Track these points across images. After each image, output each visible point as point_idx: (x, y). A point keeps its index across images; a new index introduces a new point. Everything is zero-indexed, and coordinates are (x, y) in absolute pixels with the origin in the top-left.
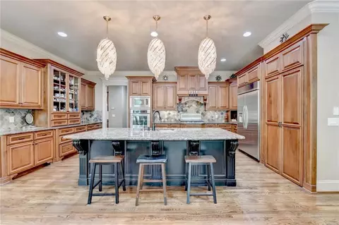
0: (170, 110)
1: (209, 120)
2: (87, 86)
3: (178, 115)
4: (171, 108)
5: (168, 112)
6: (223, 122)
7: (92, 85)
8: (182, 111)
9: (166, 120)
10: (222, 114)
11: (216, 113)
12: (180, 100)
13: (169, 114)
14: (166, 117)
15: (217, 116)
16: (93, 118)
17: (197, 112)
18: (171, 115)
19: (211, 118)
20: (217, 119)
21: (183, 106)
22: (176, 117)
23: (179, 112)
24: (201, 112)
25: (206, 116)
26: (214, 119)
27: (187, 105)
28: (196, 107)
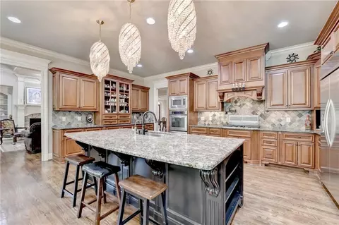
0: (215, 110)
1: (273, 125)
2: (140, 91)
3: (225, 117)
4: (213, 109)
5: (213, 113)
6: (303, 129)
7: (146, 90)
8: (230, 111)
9: (210, 123)
10: (300, 115)
11: (286, 115)
12: (222, 97)
13: (215, 115)
14: (211, 119)
15: (289, 120)
16: (148, 119)
17: (253, 113)
18: (216, 117)
19: (278, 123)
20: (290, 124)
21: (232, 106)
22: (222, 119)
23: (226, 113)
24: (259, 113)
25: (268, 119)
26: (283, 123)
27: (238, 104)
28: (251, 106)
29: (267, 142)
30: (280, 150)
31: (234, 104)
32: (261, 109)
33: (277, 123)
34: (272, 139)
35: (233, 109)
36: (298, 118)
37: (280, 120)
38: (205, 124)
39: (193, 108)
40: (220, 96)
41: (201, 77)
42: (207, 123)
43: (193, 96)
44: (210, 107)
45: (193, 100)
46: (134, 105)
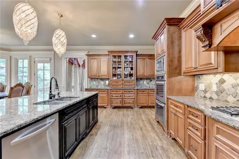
38: (205, 97)
39: (180, 70)
40: (198, 38)
41: (186, 17)
42: (208, 95)
43: (180, 52)
44: (201, 66)
45: (180, 57)
46: (141, 72)
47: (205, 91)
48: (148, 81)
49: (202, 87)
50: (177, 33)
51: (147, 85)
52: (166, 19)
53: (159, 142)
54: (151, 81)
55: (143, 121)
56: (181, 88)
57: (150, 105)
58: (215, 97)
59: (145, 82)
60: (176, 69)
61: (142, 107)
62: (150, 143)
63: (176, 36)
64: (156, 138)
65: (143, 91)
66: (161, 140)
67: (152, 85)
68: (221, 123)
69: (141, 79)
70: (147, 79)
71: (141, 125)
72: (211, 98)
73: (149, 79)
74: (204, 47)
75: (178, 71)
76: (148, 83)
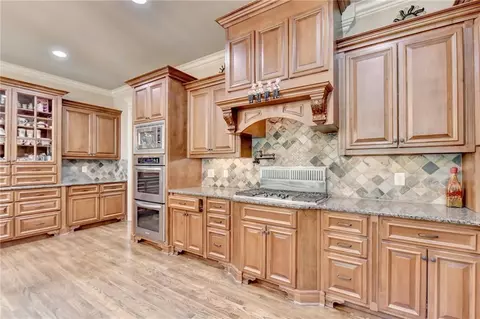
1: (361, 191)
3: (255, 171)
4: (223, 152)
5: (230, 161)
8: (264, 157)
10: (431, 168)
11: (394, 165)
13: (233, 167)
14: (226, 174)
15: (400, 179)
17: (315, 161)
18: (236, 171)
19: (374, 186)
20: (405, 189)
21: (268, 145)
22: (249, 176)
23: (257, 161)
24: (327, 162)
25: (348, 176)
26: (385, 188)
27: (282, 140)
28: (310, 144)
29: (340, 243)
30: (375, 268)
31: (272, 141)
32: (332, 151)
33: (371, 187)
34: (353, 235)
35: (270, 152)
36: (426, 176)
37: (378, 180)
38: (215, 185)
39: (186, 150)
40: (226, 119)
41: (199, 78)
42: (219, 183)
43: (185, 123)
44: (217, 148)
45: (185, 131)
46: (75, 146)
47: (215, 179)
48: (94, 166)
49: (211, 173)
50: (182, 95)
51: (90, 174)
52: (170, 68)
53: (161, 266)
54: (101, 165)
55: (105, 250)
56: (186, 177)
57: (104, 217)
58: (226, 184)
59: (85, 169)
60: (180, 148)
61: (81, 228)
62: (149, 274)
63: (180, 98)
64: (153, 263)
65: (86, 188)
66: (162, 263)
67: (104, 173)
68: (250, 204)
69: (73, 161)
70: (89, 161)
71: (107, 258)
72: (222, 186)
73: (95, 161)
74: (230, 130)
75: (182, 152)
76: (93, 171)
